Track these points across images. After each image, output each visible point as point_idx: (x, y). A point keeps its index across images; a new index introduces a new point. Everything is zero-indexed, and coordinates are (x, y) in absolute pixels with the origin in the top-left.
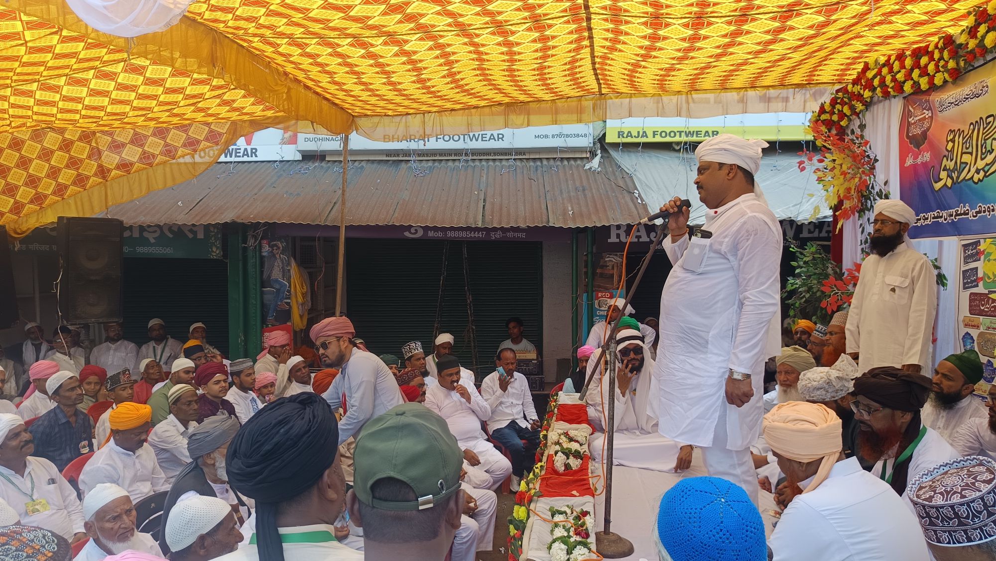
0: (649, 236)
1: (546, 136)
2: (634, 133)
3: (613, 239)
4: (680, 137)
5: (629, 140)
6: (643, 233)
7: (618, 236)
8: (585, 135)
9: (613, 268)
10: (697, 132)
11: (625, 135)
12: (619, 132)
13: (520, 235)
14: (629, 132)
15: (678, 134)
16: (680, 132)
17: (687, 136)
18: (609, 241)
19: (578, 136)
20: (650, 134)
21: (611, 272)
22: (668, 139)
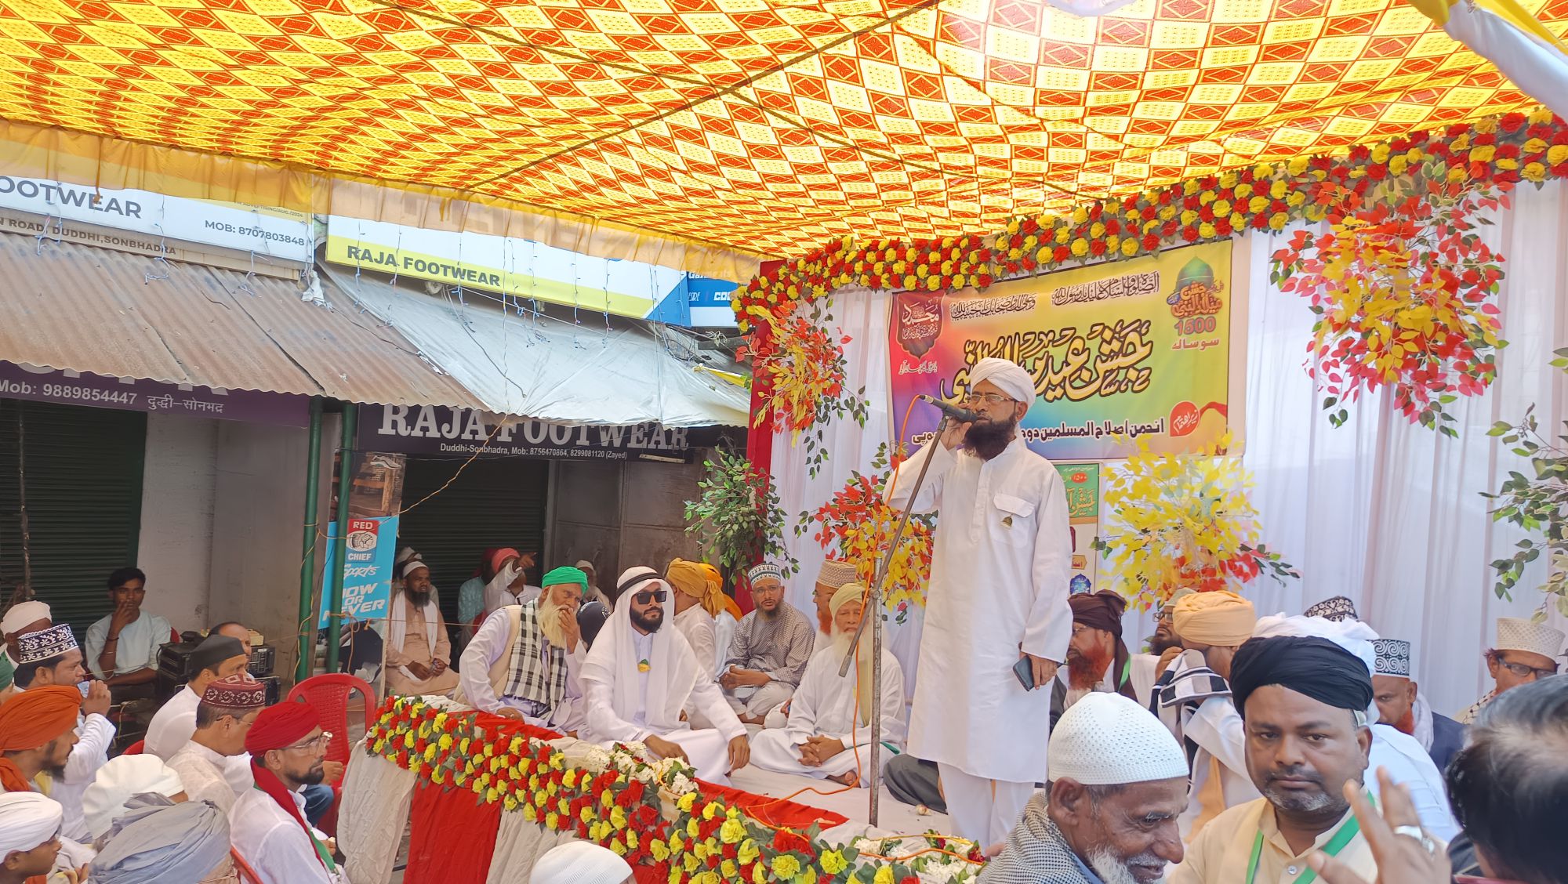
0: (439, 430)
1: (228, 228)
2: (375, 255)
3: (386, 430)
4: (445, 274)
5: (366, 264)
7: (395, 425)
8: (301, 242)
9: (383, 479)
10: (469, 272)
11: (360, 254)
12: (350, 248)
13: (211, 406)
14: (367, 251)
15: (441, 269)
16: (446, 268)
17: (455, 276)
18: (381, 431)
19: (288, 239)
20: (400, 261)
21: (379, 486)
22: (426, 275)
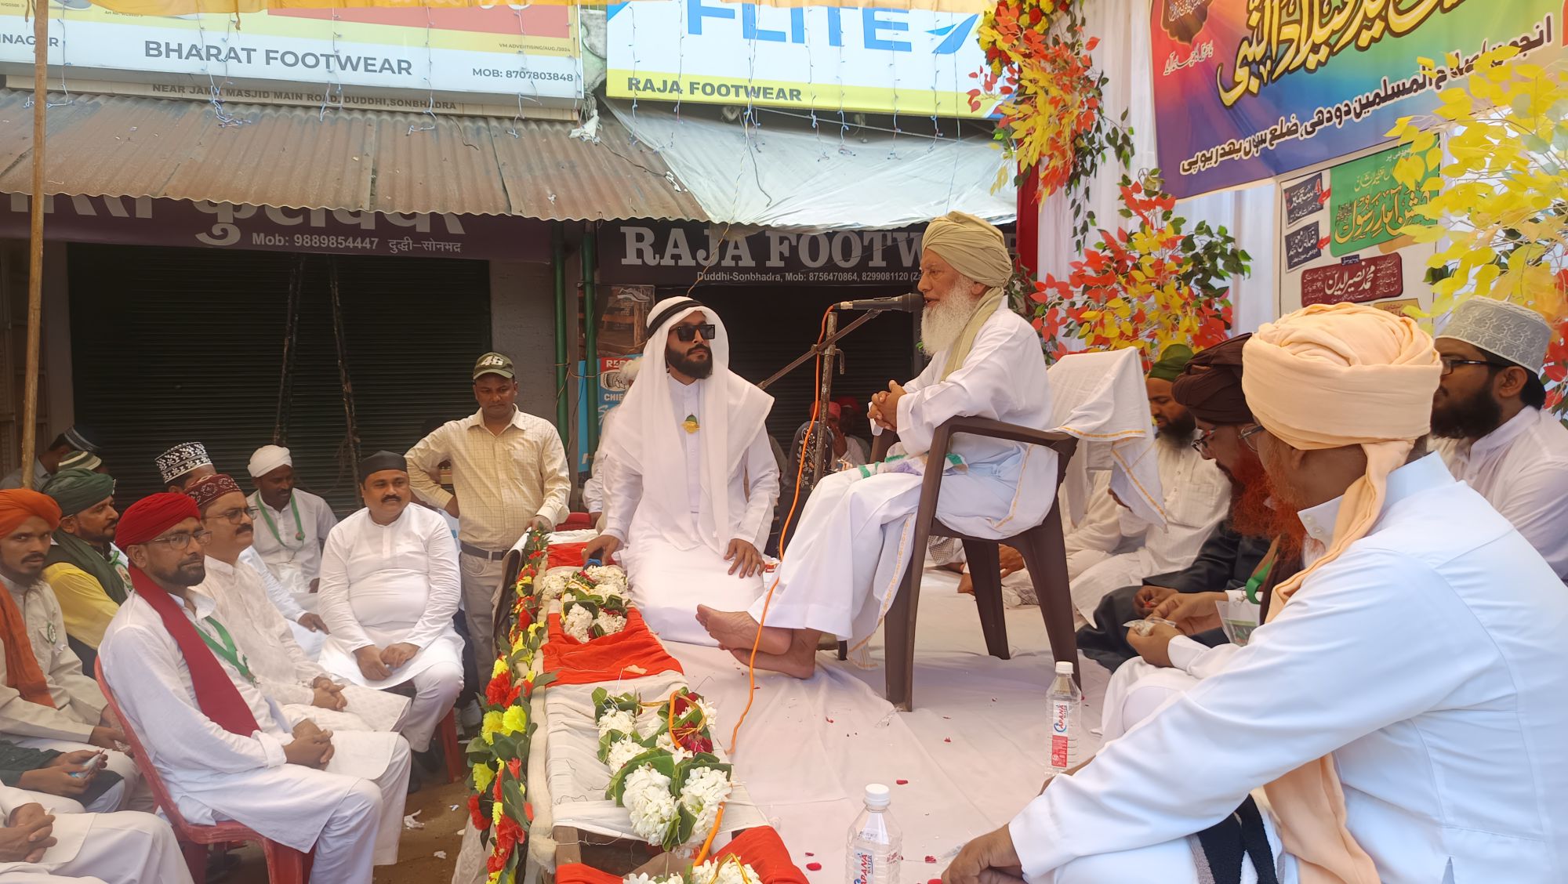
0: (694, 257)
1: (496, 73)
2: (658, 84)
3: (631, 259)
4: (737, 95)
5: (648, 95)
6: (684, 250)
7: (640, 253)
8: (570, 78)
9: (632, 313)
10: (765, 89)
11: (641, 86)
12: (630, 80)
13: (449, 246)
14: (649, 81)
15: (733, 90)
16: (737, 88)
17: (747, 94)
18: (624, 262)
19: (556, 77)
20: (685, 86)
21: (628, 321)
22: (716, 98)
